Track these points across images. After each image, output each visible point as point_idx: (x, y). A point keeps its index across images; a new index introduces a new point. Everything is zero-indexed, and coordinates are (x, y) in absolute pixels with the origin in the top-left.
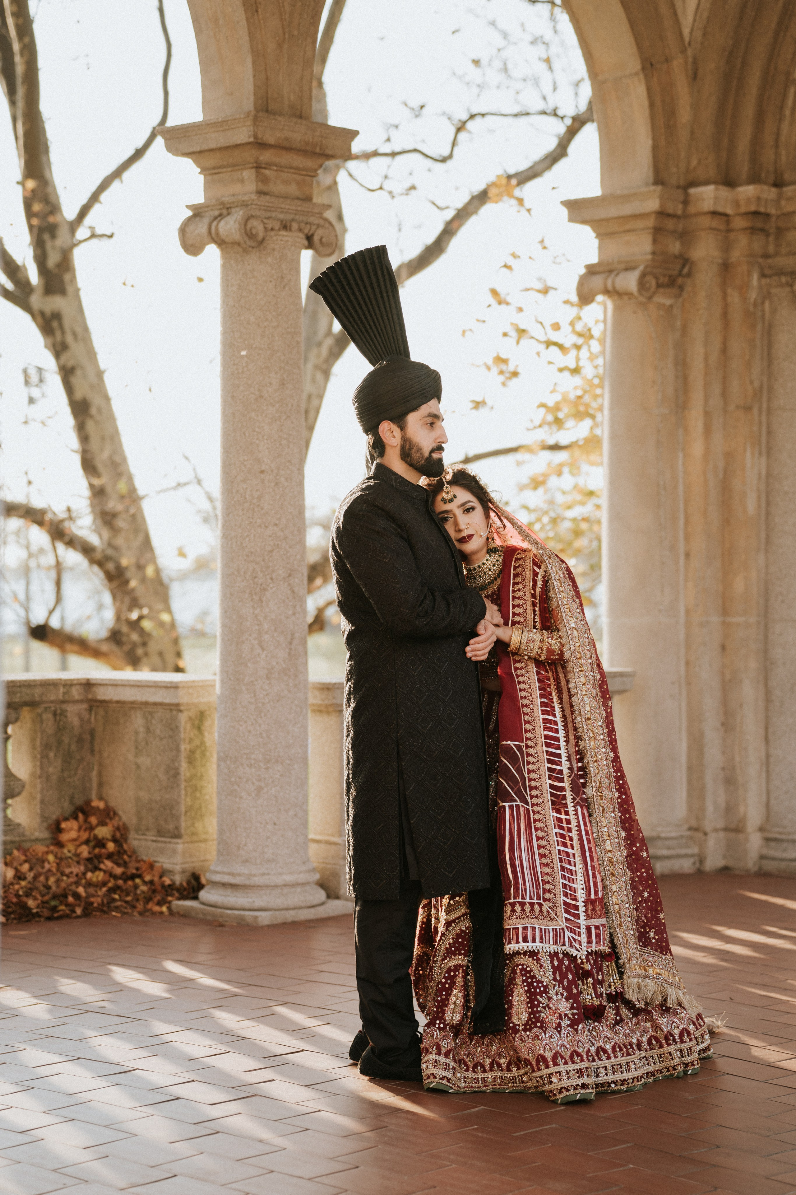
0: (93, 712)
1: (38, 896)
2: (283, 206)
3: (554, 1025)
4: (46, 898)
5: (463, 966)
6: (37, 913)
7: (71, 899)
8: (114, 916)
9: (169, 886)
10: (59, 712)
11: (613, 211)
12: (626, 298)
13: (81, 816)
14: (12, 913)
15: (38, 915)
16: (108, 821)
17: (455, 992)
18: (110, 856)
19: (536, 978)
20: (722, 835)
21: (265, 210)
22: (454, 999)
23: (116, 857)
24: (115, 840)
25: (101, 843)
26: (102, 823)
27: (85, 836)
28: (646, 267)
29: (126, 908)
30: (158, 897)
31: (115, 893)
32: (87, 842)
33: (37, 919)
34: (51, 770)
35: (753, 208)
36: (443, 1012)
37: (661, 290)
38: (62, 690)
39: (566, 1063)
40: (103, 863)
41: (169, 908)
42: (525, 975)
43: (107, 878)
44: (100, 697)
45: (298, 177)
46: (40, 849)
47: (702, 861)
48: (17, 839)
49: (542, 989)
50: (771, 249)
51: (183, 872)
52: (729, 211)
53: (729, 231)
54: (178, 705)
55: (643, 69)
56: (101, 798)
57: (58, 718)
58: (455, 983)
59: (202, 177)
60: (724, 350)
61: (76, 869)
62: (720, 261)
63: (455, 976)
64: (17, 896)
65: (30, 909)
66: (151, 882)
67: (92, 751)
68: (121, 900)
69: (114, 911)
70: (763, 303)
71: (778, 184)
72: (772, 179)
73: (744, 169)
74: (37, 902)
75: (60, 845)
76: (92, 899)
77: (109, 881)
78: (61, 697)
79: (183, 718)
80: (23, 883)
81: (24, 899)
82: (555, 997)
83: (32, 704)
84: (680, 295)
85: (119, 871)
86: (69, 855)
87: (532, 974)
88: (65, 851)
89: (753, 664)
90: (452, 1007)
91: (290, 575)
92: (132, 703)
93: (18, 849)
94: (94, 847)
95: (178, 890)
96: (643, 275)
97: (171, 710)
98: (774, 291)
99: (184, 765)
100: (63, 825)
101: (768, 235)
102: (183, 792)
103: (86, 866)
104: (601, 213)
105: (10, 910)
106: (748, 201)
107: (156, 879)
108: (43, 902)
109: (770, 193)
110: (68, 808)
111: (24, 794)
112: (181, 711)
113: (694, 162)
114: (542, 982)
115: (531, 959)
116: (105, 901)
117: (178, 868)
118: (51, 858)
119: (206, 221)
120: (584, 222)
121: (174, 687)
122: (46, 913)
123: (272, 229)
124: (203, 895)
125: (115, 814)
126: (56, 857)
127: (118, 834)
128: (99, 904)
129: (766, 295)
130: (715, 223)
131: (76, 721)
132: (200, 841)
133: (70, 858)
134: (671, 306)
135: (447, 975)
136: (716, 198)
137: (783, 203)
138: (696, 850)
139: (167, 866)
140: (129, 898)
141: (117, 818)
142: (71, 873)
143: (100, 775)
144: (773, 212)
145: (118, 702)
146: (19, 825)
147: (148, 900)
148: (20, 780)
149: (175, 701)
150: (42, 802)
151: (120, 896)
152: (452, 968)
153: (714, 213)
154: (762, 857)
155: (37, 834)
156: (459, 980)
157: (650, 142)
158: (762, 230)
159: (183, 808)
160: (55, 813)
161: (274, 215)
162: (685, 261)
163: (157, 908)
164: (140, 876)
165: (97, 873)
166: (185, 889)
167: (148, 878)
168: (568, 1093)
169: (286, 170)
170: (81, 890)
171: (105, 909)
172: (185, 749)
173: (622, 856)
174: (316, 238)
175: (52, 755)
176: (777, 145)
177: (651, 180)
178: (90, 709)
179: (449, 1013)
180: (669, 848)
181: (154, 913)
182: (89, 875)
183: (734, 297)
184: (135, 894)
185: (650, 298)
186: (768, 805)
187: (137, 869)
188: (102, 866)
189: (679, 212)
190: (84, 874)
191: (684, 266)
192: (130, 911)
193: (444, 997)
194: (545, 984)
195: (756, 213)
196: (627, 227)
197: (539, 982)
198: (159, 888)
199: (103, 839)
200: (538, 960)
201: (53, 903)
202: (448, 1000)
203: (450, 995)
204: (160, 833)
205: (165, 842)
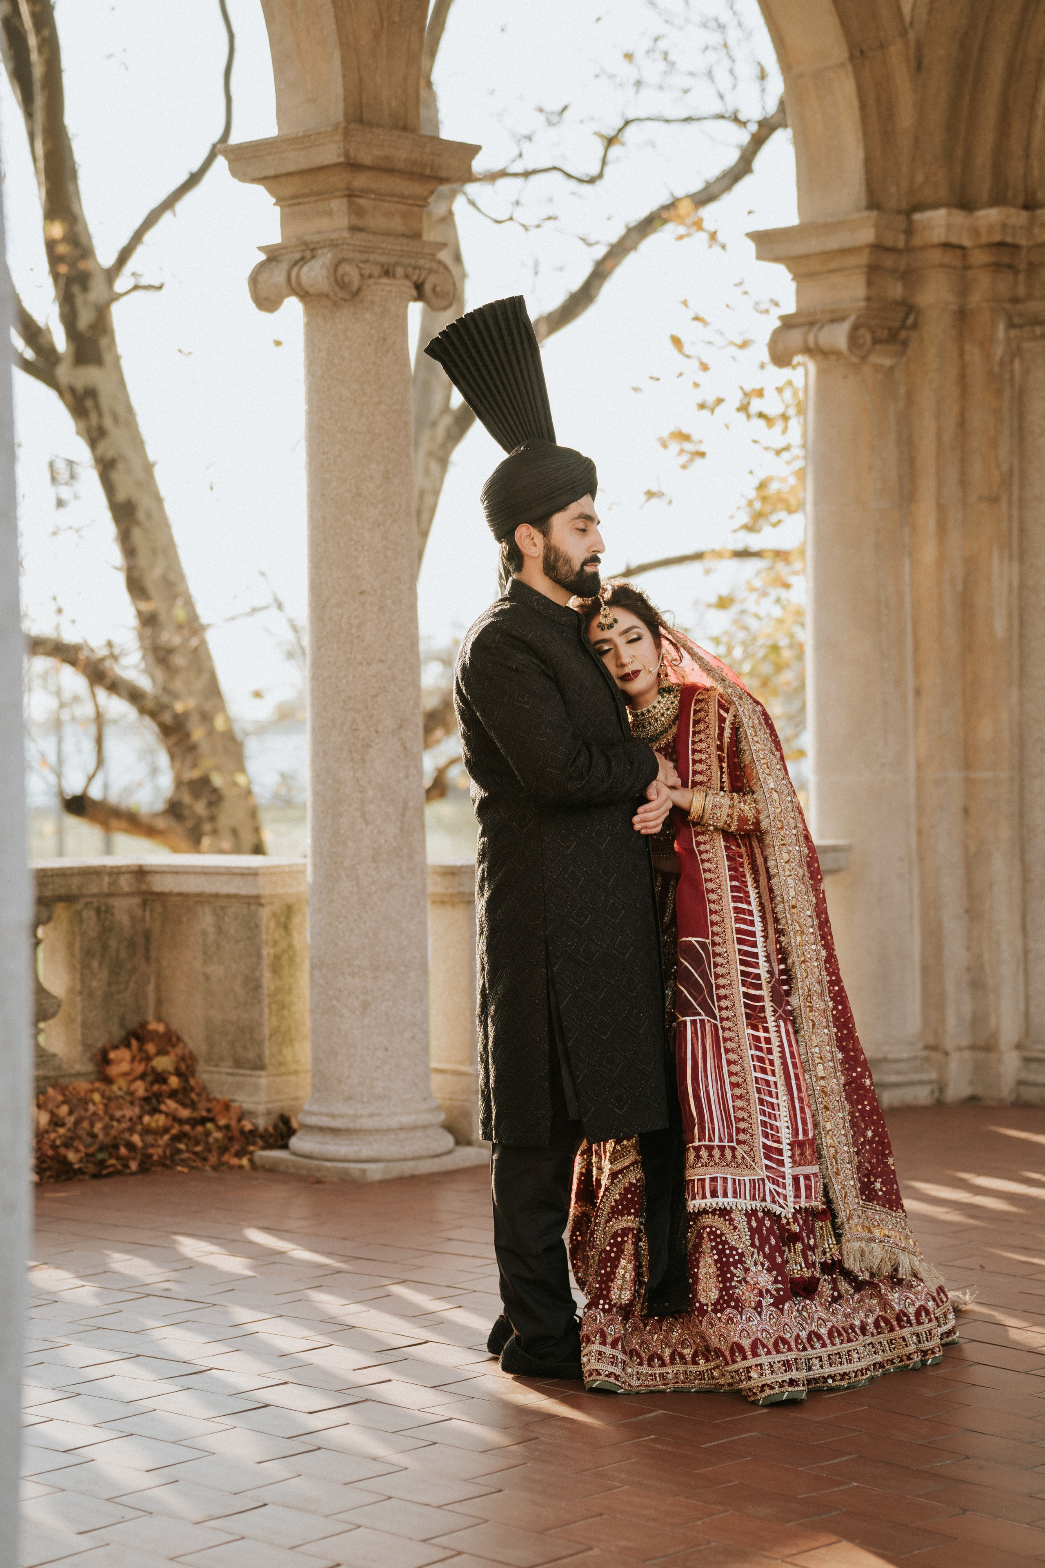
0: (148, 909)
1: (81, 1147)
2: (384, 246)
3: (753, 1304)
4: (91, 1150)
5: (633, 1229)
6: (80, 1169)
7: (123, 1151)
8: (180, 1172)
9: (251, 1132)
10: (103, 908)
11: (814, 245)
12: (833, 358)
13: (134, 1043)
14: (49, 1168)
15: (81, 1171)
16: (169, 1049)
17: (623, 1262)
18: (173, 1094)
19: (729, 1244)
20: (967, 1054)
21: (361, 252)
22: (622, 1272)
23: (180, 1096)
24: (179, 1073)
25: (161, 1078)
26: (162, 1052)
27: (140, 1068)
28: (858, 317)
29: (195, 1161)
30: (236, 1147)
31: (180, 1142)
32: (142, 1077)
33: (81, 1177)
34: (95, 984)
35: (997, 238)
36: (609, 1289)
37: (878, 347)
38: (106, 880)
39: (769, 1353)
40: (164, 1103)
41: (251, 1161)
42: (714, 1240)
43: (169, 1122)
44: (157, 888)
45: (403, 208)
46: (83, 1086)
47: (942, 1089)
48: (52, 1073)
49: (737, 1257)
50: (1021, 290)
51: (269, 1113)
52: (966, 242)
53: (966, 268)
54: (257, 897)
55: (852, 58)
56: (159, 1019)
57: (102, 916)
58: (623, 1251)
59: (278, 209)
60: (962, 423)
61: (130, 1112)
62: (955, 307)
63: (623, 1242)
64: (54, 1147)
65: (70, 1164)
66: (227, 1127)
67: (148, 959)
68: (188, 1151)
69: (178, 1165)
70: (1012, 361)
71: (1029, 206)
72: (1020, 200)
73: (984, 186)
74: (79, 1156)
75: (108, 1080)
76: (151, 1151)
77: (173, 1127)
78: (105, 889)
79: (265, 914)
80: (62, 1131)
81: (63, 1150)
82: (753, 1268)
83: (68, 899)
84: (902, 354)
85: (185, 1113)
86: (120, 1093)
87: (723, 1238)
88: (115, 1088)
89: (1005, 832)
90: (620, 1282)
91: (400, 727)
92: (199, 895)
93: (54, 1086)
94: (152, 1083)
95: (262, 1137)
96: (855, 328)
97: (249, 904)
98: (1026, 345)
99: (267, 975)
100: (112, 1055)
101: (1017, 272)
102: (266, 1010)
103: (142, 1107)
104: (800, 248)
105: (45, 1165)
106: (991, 228)
107: (233, 1123)
108: (87, 1155)
109: (1019, 218)
110: (118, 1033)
111: (61, 1015)
112: (262, 905)
113: (920, 179)
114: (736, 1249)
115: (722, 1219)
116: (168, 1152)
117: (262, 1108)
118: (97, 1097)
119: (284, 266)
120: (777, 259)
121: (252, 874)
122: (92, 1168)
123: (370, 276)
124: (295, 1142)
125: (179, 1039)
126: (103, 1096)
127: (183, 1066)
128: (159, 1157)
129: (1015, 352)
130: (949, 258)
131: (125, 920)
132: (289, 1073)
133: (122, 1097)
134: (892, 368)
135: (612, 1241)
136: (949, 226)
137: (1036, 230)
138: (934, 1075)
139: (245, 1106)
140: (198, 1149)
141: (181, 1045)
142: (123, 1116)
143: (158, 988)
144: (1023, 241)
145: (179, 894)
146: (54, 1055)
147: (223, 1150)
148: (54, 997)
149: (253, 892)
150: (84, 1025)
151: (187, 1145)
152: (620, 1232)
153: (947, 246)
154: (1021, 1083)
155: (78, 1067)
156: (629, 1248)
157: (861, 155)
158: (1010, 266)
159: (266, 1031)
160: (101, 1040)
161: (372, 257)
162: (909, 308)
163: (234, 1161)
164: (212, 1120)
165: (157, 1116)
166: (271, 1136)
167: (222, 1122)
168: (772, 1392)
169: (388, 199)
170: (136, 1139)
171: (168, 1162)
172: (268, 954)
173: (838, 1085)
174: (428, 287)
175: (95, 964)
176: (1027, 156)
177: (863, 203)
178: (144, 904)
179: (616, 1290)
180: (898, 1073)
181: (231, 1168)
182: (146, 1119)
183: (974, 355)
184: (207, 1143)
185: (864, 358)
186: (1027, 1015)
187: (209, 1110)
188: (163, 1107)
189: (901, 244)
190: (140, 1118)
191: (907, 315)
192: (199, 1164)
193: (609, 1269)
194: (740, 1251)
195: (1001, 245)
196: (833, 266)
197: (732, 1248)
198: (236, 1133)
199: (164, 1072)
200: (731, 1220)
201: (100, 1156)
202: (614, 1273)
203: (617, 1267)
204: (238, 1063)
205: (244, 1075)
